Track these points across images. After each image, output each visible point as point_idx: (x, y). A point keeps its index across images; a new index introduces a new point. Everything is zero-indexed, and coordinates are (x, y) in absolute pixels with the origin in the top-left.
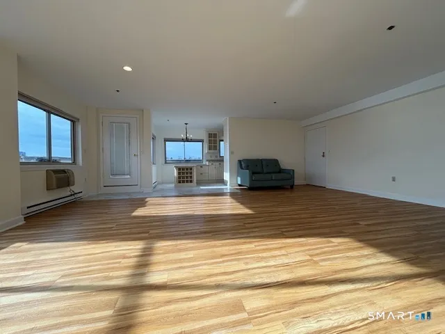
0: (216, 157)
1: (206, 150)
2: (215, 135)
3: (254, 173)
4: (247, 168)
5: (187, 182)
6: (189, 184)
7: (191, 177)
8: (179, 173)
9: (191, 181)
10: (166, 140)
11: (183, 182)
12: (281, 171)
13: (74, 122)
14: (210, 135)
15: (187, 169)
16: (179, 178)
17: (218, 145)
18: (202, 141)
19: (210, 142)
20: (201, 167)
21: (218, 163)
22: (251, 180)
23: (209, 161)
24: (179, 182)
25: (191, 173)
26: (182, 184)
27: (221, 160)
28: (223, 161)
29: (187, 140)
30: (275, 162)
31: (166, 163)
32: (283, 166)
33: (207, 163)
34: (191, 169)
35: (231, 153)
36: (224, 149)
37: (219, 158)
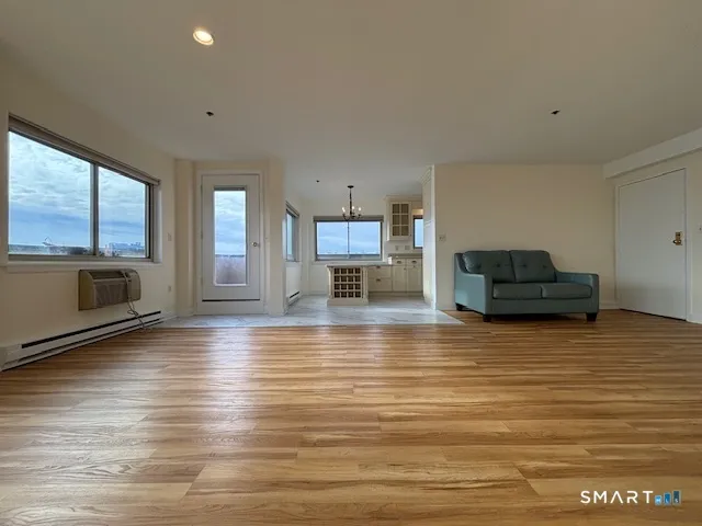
0: (407, 248)
1: (387, 236)
2: (405, 208)
3: (495, 282)
4: (477, 269)
5: (351, 295)
6: (354, 299)
7: (358, 287)
8: (336, 279)
9: (358, 295)
10: (317, 220)
11: (344, 296)
12: (556, 277)
13: (151, 187)
14: (395, 208)
15: (351, 271)
16: (336, 287)
17: (410, 225)
18: (380, 219)
19: (395, 219)
20: (378, 267)
21: (409, 261)
22: (491, 298)
23: (393, 256)
24: (336, 295)
25: (358, 279)
26: (341, 299)
27: (417, 255)
28: (420, 256)
29: (352, 218)
30: (543, 257)
31: (317, 260)
32: (561, 267)
33: (390, 261)
34: (358, 270)
35: (440, 238)
36: (425, 233)
37: (411, 251)
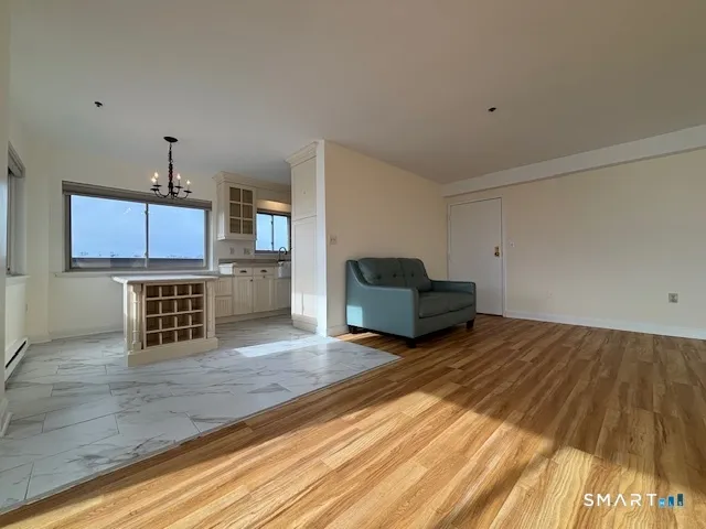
0: (246, 251)
1: (220, 233)
2: (248, 195)
5: (183, 336)
6: (190, 343)
7: (197, 318)
8: (151, 308)
9: (198, 333)
10: (70, 190)
11: (168, 338)
12: (433, 286)
14: (234, 193)
15: (182, 290)
16: (152, 324)
17: (254, 220)
18: (205, 207)
19: (234, 209)
21: (257, 271)
22: (418, 318)
24: (152, 340)
25: (197, 303)
26: (162, 349)
31: (69, 268)
33: (227, 269)
34: (198, 288)
35: (331, 240)
